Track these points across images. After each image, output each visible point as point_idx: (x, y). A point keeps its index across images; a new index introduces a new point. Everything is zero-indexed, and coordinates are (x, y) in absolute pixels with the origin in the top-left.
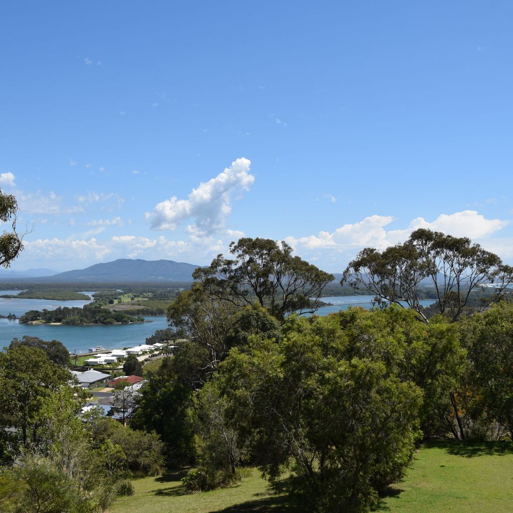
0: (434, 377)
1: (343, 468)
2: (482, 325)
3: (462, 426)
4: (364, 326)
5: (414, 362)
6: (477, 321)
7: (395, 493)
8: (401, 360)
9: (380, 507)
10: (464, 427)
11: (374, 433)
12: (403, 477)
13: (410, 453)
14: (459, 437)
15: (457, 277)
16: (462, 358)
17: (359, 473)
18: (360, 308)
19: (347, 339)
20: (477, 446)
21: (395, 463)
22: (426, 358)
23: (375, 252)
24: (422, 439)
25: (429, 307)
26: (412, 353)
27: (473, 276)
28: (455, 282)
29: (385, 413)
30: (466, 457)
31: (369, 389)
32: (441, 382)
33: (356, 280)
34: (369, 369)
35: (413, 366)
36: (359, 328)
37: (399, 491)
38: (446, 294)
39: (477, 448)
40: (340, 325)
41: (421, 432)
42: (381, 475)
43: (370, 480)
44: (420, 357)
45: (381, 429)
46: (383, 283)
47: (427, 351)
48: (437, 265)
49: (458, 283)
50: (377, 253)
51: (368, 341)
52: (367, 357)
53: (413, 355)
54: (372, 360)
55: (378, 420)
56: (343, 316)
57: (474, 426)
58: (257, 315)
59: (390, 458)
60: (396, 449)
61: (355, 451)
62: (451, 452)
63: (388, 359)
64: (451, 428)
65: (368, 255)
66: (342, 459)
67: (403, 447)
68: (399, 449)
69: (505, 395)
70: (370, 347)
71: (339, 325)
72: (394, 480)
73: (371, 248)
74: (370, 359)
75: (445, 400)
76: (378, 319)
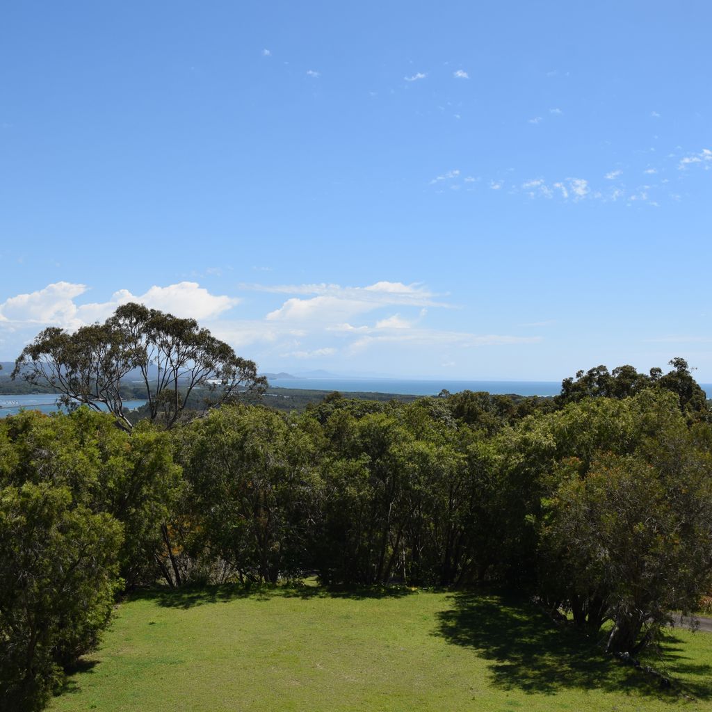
0: (138, 506)
1: (12, 640)
2: (202, 435)
3: (178, 568)
4: (42, 437)
5: (111, 484)
6: (196, 429)
7: (87, 667)
8: (93, 484)
9: (67, 689)
10: (180, 569)
11: (56, 586)
12: (98, 644)
13: (107, 610)
14: (173, 582)
15: (175, 370)
16: (176, 477)
17: (36, 644)
18: (37, 412)
19: (16, 456)
20: (197, 592)
21: (87, 627)
22: (128, 480)
23: (61, 333)
24: (123, 589)
25: (136, 410)
26: (109, 474)
27: (196, 369)
28: (172, 377)
29: (72, 557)
30: (182, 608)
31: (48, 526)
32: (148, 511)
33: (33, 371)
34: (47, 498)
35: (111, 490)
36: (35, 439)
37: (92, 664)
38: (159, 392)
39: (196, 595)
40: (8, 436)
41: (123, 580)
42: (67, 644)
43: (51, 654)
44: (120, 478)
45: (66, 581)
46: (73, 376)
47: (130, 470)
48: (149, 354)
49: (176, 379)
50: (65, 335)
51: (48, 459)
52: (46, 480)
53: (110, 476)
54: (54, 484)
55: (61, 568)
56: (11, 423)
57: (193, 566)
59: (80, 619)
60: (88, 606)
61: (29, 615)
62: (163, 604)
63: (75, 483)
64: (163, 571)
65: (52, 337)
66: (11, 628)
67: (97, 603)
68: (92, 606)
69: (231, 524)
70: (50, 467)
71: (5, 436)
72: (86, 649)
73: (56, 327)
74: (50, 483)
75: (155, 535)
76: (63, 427)
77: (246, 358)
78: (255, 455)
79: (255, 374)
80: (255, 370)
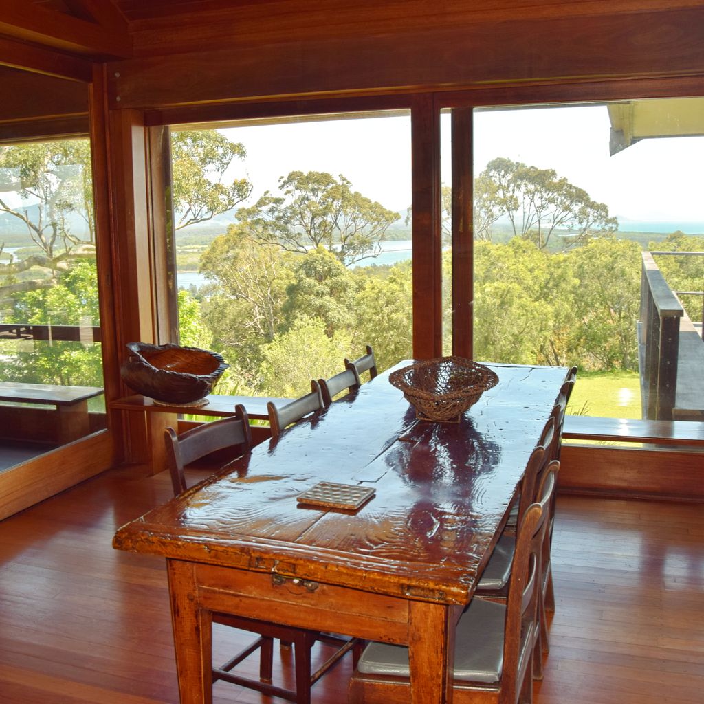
27: (556, 212)
28: (536, 219)
38: (524, 232)
49: (539, 221)
58: (323, 259)
77: (599, 202)
78: (623, 273)
79: (607, 215)
80: (607, 212)
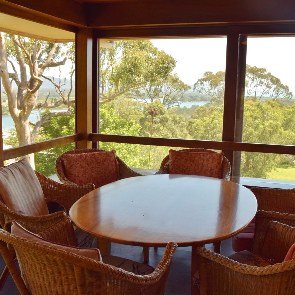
33: (201, 89)
50: (213, 75)
58: (157, 106)
73: (210, 71)
77: (285, 85)
80: (288, 90)
